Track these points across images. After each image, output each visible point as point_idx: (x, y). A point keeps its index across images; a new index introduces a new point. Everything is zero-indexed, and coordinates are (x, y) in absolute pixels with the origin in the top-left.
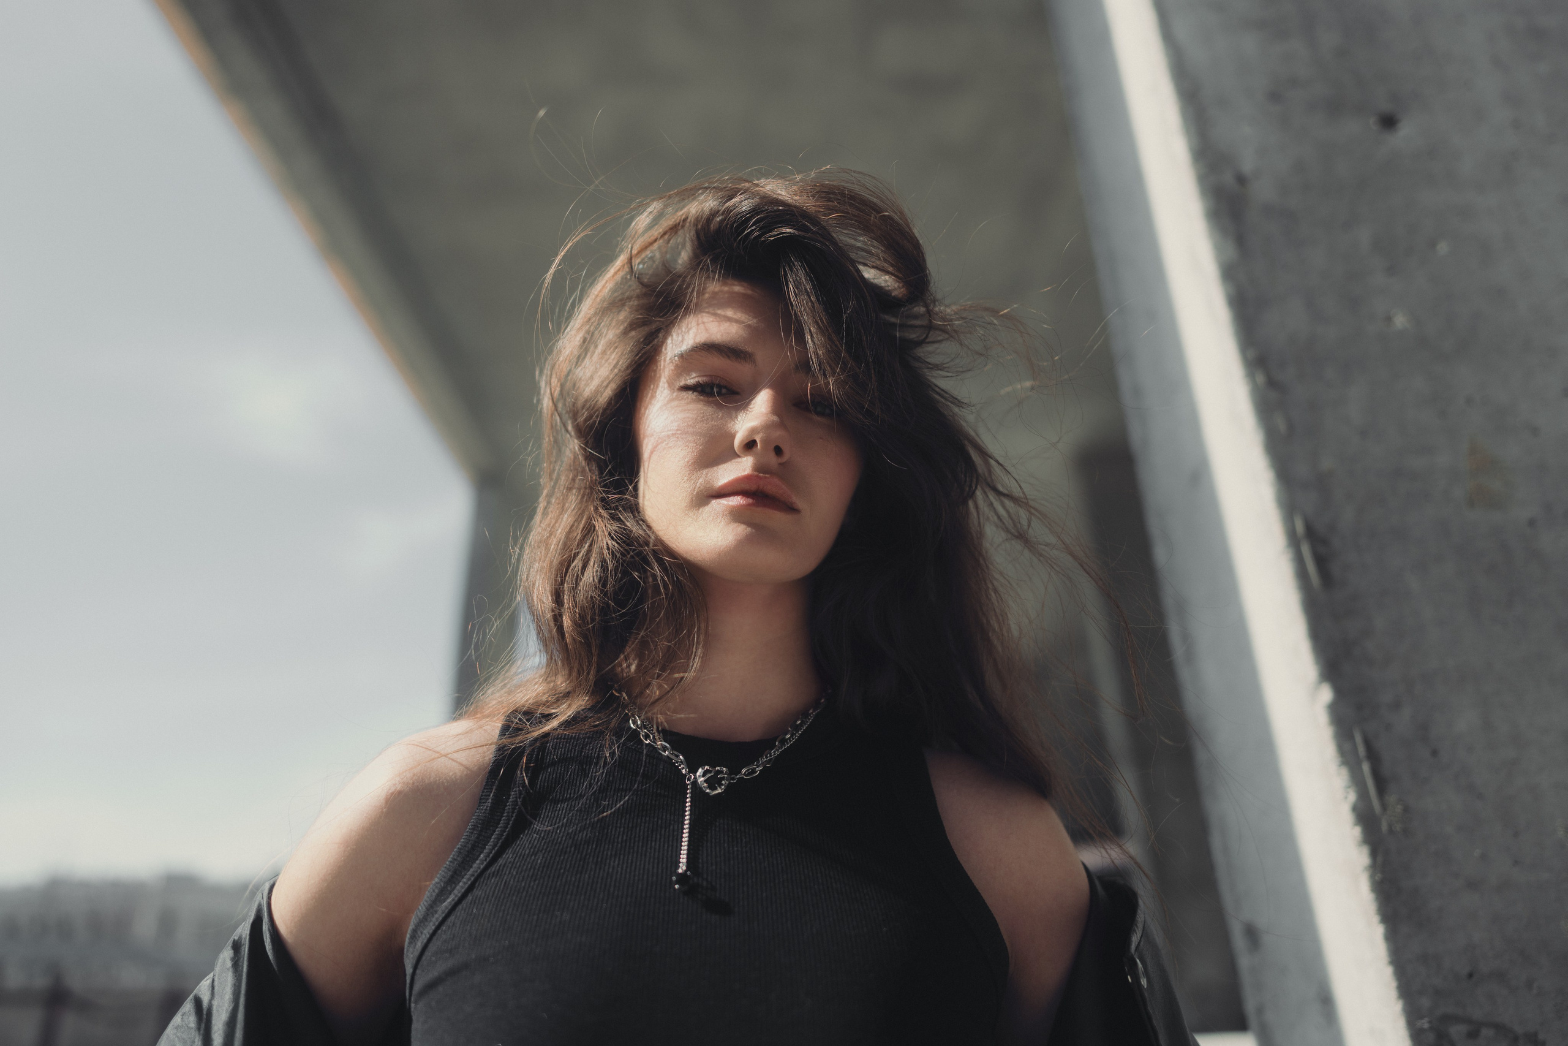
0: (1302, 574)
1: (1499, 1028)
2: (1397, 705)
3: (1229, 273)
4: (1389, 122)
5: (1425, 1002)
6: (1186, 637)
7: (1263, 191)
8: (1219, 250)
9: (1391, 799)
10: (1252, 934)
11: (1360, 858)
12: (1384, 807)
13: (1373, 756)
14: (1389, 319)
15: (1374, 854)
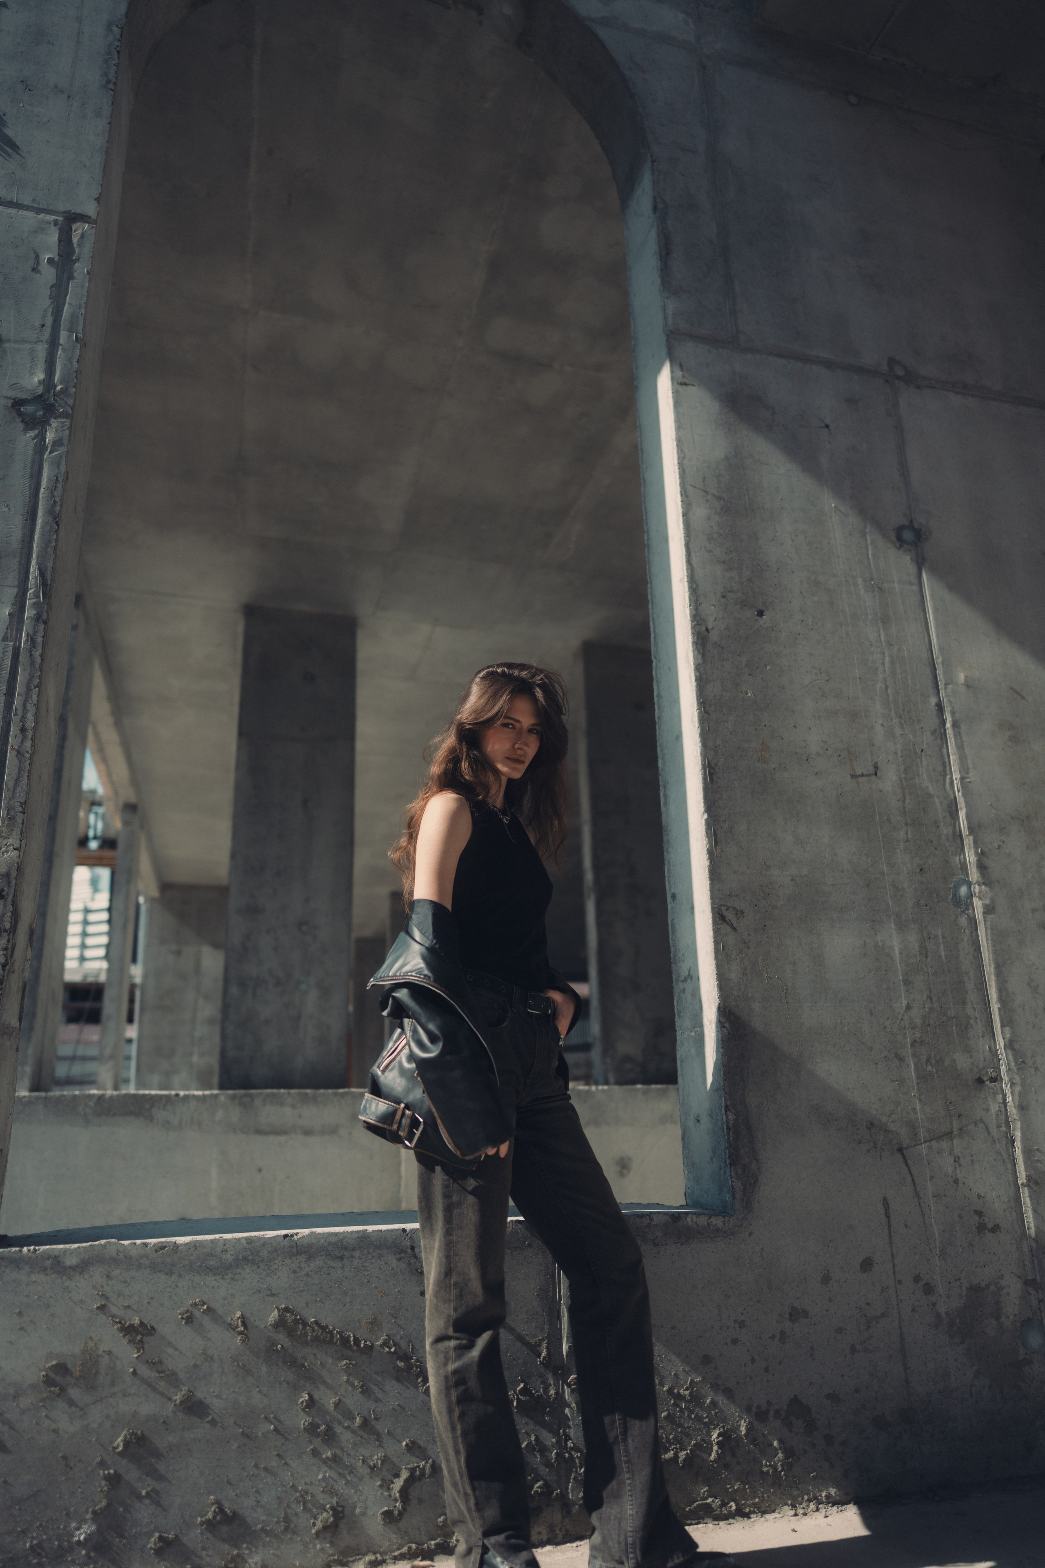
0: (704, 779)
1: (734, 908)
2: (725, 821)
3: (697, 668)
4: (761, 613)
5: (717, 901)
6: (665, 796)
7: (714, 636)
8: (695, 658)
9: (718, 848)
10: (674, 896)
11: (707, 863)
12: (716, 850)
13: (715, 835)
14: (746, 693)
15: (711, 862)
